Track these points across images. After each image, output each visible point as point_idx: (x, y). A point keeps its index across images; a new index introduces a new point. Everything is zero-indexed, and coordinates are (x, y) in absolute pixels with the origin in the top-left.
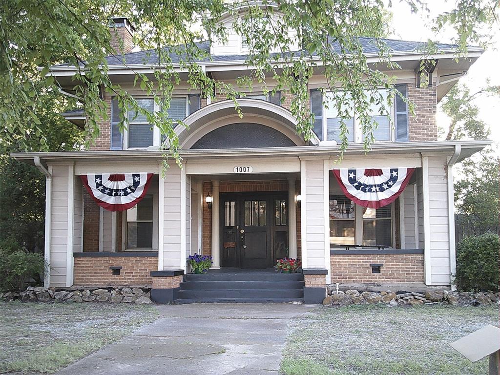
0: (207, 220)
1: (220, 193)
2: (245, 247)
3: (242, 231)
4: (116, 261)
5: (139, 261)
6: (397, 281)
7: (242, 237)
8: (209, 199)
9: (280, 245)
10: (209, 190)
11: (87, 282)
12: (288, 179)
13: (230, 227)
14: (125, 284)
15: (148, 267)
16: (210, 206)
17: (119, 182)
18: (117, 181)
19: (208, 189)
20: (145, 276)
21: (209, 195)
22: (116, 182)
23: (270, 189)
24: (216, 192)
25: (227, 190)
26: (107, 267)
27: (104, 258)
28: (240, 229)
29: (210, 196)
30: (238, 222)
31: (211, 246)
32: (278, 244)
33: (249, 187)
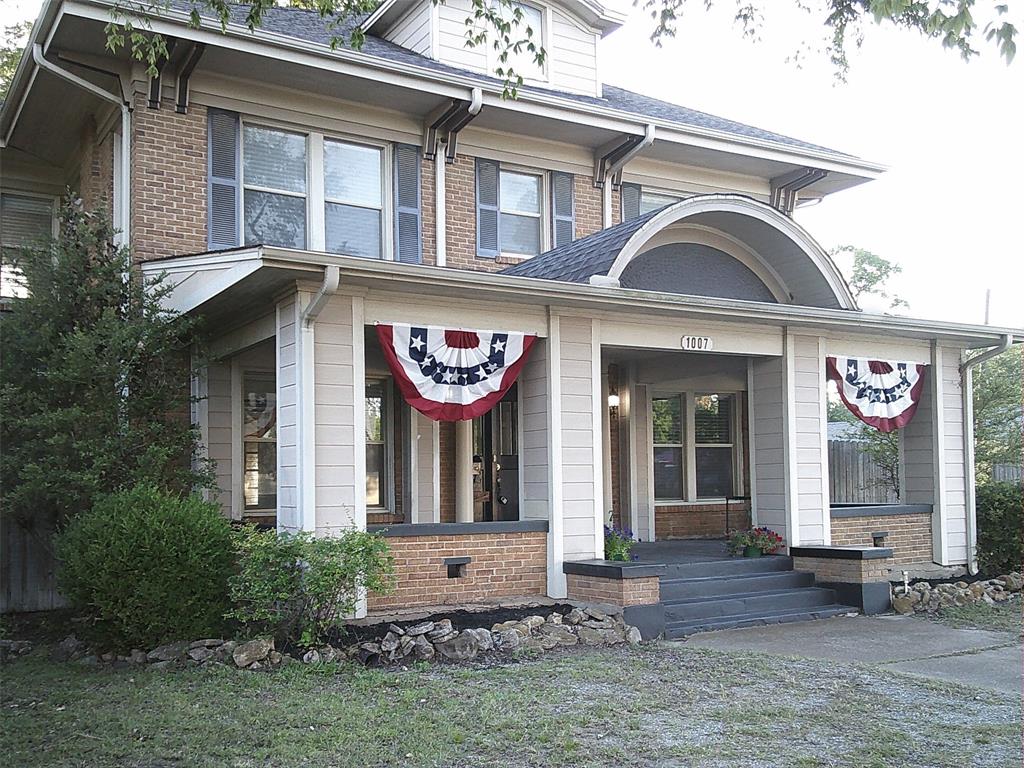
4: (456, 545)
5: (506, 543)
6: (903, 561)
11: (393, 600)
14: (477, 599)
15: (524, 556)
17: (463, 350)
18: (460, 347)
20: (518, 577)
22: (457, 350)
26: (438, 561)
27: (430, 538)
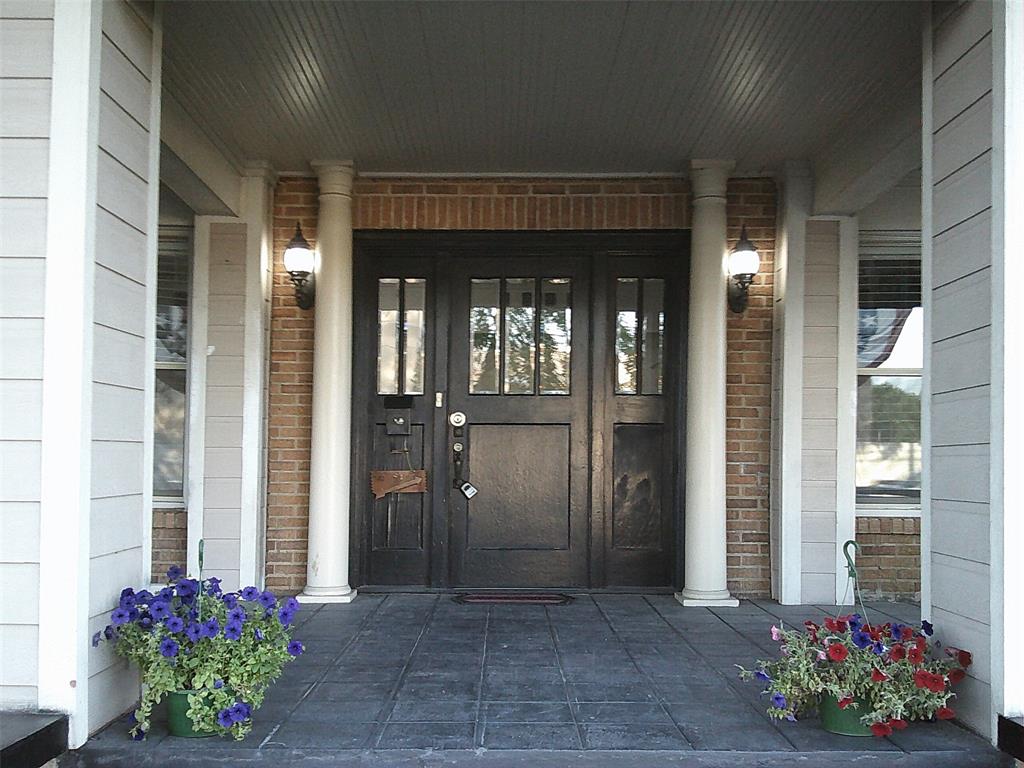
0: (291, 364)
1: (355, 231)
2: (470, 493)
3: (458, 419)
7: (458, 447)
8: (303, 260)
9: (631, 486)
10: (301, 218)
12: (696, 163)
13: (400, 401)
16: (305, 294)
19: (298, 211)
21: (299, 240)
23: (601, 222)
24: (338, 226)
25: (390, 220)
28: (449, 410)
29: (305, 245)
30: (442, 376)
31: (306, 487)
32: (625, 479)
33: (497, 207)
